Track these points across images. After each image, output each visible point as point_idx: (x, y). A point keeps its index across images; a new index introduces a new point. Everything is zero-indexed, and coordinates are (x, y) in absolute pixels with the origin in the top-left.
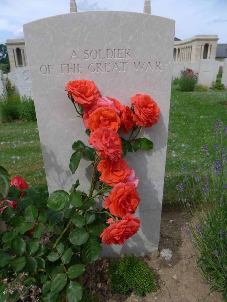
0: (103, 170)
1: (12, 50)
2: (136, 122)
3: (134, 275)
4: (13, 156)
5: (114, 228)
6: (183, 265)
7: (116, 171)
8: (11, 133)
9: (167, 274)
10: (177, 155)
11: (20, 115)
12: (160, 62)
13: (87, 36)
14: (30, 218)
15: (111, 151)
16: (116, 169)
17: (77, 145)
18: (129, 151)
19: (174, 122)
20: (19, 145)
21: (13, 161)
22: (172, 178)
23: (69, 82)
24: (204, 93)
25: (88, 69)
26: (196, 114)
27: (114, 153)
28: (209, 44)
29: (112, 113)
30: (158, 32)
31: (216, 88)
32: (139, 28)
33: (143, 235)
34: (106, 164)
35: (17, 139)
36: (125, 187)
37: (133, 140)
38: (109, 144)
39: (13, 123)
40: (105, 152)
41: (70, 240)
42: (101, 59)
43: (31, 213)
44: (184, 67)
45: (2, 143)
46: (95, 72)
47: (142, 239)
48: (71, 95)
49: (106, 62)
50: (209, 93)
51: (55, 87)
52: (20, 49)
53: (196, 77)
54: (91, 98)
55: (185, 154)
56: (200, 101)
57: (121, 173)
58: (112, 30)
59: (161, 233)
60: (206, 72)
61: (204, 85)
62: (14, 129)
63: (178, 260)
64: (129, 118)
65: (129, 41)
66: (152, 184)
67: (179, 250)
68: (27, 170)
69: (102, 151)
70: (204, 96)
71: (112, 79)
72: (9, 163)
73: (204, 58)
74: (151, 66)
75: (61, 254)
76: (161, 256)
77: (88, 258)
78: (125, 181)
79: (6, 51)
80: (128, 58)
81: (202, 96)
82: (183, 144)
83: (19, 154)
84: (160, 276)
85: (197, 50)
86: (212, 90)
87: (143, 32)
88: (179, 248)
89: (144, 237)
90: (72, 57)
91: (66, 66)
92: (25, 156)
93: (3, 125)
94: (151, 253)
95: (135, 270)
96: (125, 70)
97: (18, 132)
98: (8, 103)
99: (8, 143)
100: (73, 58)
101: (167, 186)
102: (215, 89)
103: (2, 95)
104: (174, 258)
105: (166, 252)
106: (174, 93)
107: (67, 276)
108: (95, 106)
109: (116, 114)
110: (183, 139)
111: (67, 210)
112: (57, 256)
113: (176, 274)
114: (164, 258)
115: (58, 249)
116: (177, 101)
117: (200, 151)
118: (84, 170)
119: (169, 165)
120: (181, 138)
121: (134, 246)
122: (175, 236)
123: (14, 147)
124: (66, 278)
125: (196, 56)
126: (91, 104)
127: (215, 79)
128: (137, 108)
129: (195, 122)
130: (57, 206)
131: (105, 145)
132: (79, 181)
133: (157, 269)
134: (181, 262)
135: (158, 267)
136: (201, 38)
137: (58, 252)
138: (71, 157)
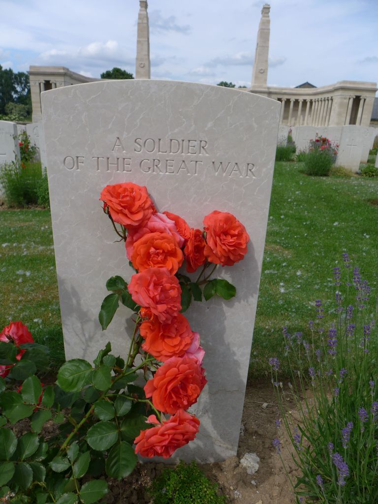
0: (148, 335)
1: (38, 84)
2: (209, 256)
3: (191, 497)
4: (20, 271)
5: (156, 434)
6: (275, 485)
7: (169, 337)
8: (21, 227)
9: (247, 497)
10: (287, 290)
11: (39, 197)
12: (253, 165)
13: (141, 117)
14: (29, 397)
15: (162, 308)
16: (169, 335)
17: (114, 283)
18: (195, 300)
19: (290, 231)
20: (32, 251)
21: (18, 279)
22: (275, 329)
23: (108, 186)
24: (346, 181)
25: (139, 167)
26: (327, 218)
27: (166, 310)
28: (361, 98)
29: (169, 244)
30: (254, 119)
31: (365, 173)
32: (223, 111)
33: (213, 429)
34: (153, 325)
35: (29, 239)
36: (179, 366)
37: (205, 281)
38: (159, 297)
39: (26, 210)
40: (152, 310)
41: (88, 440)
42: (160, 153)
43: (33, 389)
44: (317, 134)
45: (4, 245)
46: (150, 172)
47: (211, 437)
48: (108, 208)
49: (167, 159)
50: (353, 181)
51: (85, 191)
52: (51, 82)
53: (334, 152)
54: (139, 216)
55: (300, 290)
56: (337, 194)
57: (176, 341)
58: (180, 110)
59: (246, 426)
60: (351, 145)
61: (346, 168)
62: (27, 221)
63: (268, 475)
64: (198, 249)
65: (206, 129)
66: (232, 352)
67: (272, 457)
68: (39, 297)
69: (146, 308)
70: (345, 186)
71: (177, 184)
72: (12, 282)
73: (350, 123)
74: (239, 169)
75: (72, 460)
76: (240, 466)
77: (114, 472)
78: (181, 354)
79: (28, 85)
80: (203, 154)
81: (341, 187)
82: (299, 271)
83: (30, 266)
84: (236, 501)
85: (341, 105)
86: (360, 177)
87: (229, 117)
88: (272, 454)
89: (214, 433)
90: (116, 146)
91: (105, 159)
92: (39, 271)
93: (9, 212)
94: (224, 460)
95: (194, 490)
96: (197, 172)
97: (33, 226)
98: (21, 177)
99: (14, 245)
100: (117, 149)
101: (264, 344)
102: (364, 175)
103: (13, 162)
104: (262, 471)
105: (250, 459)
106: (296, 177)
107: (79, 499)
108: (145, 229)
109: (177, 245)
110: (301, 262)
111: (90, 387)
112: (66, 464)
113: (262, 500)
114: (245, 469)
115: (68, 452)
116: (300, 192)
117: (326, 286)
118: (123, 321)
119: (271, 307)
120: (296, 260)
121: (198, 447)
122: (268, 432)
123: (23, 254)
124: (77, 502)
125: (339, 114)
126: (138, 225)
127: (366, 157)
128: (212, 236)
129: (324, 233)
130: (72, 384)
131: (153, 299)
132: (111, 344)
133: (232, 488)
134: (271, 479)
135: (233, 486)
136: (348, 85)
137: (69, 457)
138: (103, 301)
